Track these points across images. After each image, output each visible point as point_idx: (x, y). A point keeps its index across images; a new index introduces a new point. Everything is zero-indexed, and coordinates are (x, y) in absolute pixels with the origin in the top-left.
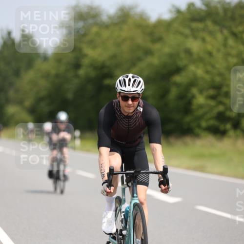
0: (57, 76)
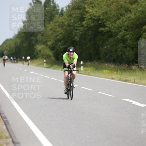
0: (69, 26)
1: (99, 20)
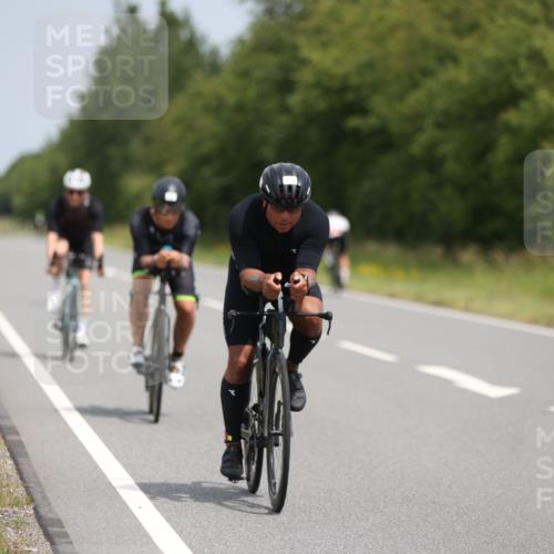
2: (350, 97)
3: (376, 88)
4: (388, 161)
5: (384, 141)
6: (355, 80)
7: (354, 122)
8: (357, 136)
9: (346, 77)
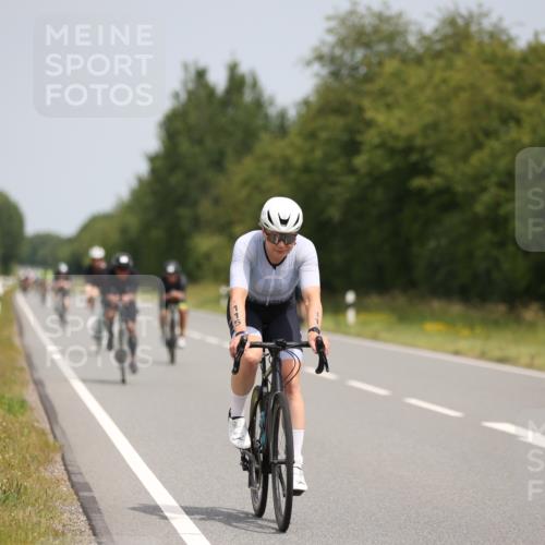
1: (409, 150)
2: (414, 157)
3: (439, 148)
4: (453, 220)
5: (449, 201)
6: (419, 142)
7: (418, 182)
8: (421, 196)
9: (410, 138)
